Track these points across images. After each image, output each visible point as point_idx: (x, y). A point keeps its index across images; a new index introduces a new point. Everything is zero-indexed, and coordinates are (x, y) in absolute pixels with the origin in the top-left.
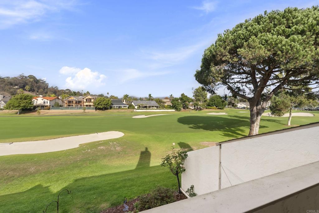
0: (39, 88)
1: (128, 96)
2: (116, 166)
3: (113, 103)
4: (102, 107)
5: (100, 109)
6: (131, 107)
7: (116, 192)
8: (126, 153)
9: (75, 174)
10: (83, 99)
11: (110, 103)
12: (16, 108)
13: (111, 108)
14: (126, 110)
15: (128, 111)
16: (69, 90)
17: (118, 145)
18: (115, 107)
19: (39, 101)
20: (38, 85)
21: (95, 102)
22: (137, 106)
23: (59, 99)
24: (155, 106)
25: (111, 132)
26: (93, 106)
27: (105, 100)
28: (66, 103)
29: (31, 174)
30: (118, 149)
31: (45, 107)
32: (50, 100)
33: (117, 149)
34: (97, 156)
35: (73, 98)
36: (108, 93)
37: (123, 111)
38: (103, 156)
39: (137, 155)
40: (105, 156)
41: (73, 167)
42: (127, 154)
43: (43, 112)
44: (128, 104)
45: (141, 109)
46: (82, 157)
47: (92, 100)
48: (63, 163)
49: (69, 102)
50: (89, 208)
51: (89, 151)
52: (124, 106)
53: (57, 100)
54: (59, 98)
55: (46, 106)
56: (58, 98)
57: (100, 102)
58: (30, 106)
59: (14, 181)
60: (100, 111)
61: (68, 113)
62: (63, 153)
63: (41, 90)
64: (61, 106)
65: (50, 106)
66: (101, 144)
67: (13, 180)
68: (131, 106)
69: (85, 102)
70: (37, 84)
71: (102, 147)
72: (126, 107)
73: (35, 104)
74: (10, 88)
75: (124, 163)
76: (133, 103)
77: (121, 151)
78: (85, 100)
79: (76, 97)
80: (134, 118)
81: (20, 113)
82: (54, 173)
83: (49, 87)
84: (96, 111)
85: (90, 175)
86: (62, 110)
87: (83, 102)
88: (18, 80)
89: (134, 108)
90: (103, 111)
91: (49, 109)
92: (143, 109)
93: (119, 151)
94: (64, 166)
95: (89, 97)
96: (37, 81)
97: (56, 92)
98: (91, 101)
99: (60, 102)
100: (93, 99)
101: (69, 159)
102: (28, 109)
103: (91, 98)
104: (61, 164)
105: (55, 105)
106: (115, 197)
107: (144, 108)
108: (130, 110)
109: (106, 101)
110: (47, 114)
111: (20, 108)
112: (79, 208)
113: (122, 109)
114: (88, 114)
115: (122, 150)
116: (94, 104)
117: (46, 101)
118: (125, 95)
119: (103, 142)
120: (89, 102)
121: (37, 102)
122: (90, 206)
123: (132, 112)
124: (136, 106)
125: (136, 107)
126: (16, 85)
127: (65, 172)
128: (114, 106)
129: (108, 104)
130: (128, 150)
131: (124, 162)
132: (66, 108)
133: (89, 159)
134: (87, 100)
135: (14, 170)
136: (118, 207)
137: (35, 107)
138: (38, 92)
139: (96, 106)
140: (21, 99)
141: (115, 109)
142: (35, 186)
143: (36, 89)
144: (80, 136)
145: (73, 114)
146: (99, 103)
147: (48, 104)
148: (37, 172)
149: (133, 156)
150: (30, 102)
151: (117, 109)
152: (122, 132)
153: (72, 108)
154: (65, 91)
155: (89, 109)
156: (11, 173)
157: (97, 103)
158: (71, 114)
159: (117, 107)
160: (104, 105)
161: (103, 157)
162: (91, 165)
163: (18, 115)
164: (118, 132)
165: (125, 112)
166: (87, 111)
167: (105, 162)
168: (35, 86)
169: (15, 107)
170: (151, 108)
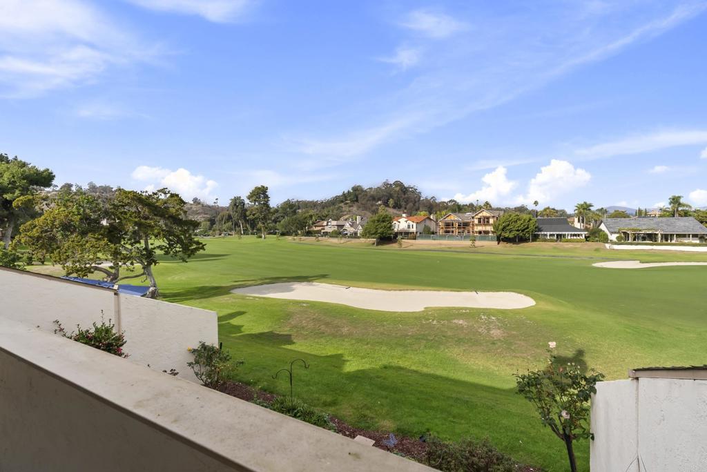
0: (407, 201)
1: (591, 208)
2: (475, 368)
3: (540, 226)
4: (511, 236)
5: (507, 240)
6: (594, 235)
7: (421, 411)
8: (513, 348)
9: (392, 357)
10: (473, 218)
11: (532, 227)
12: (373, 236)
13: (535, 238)
14: (578, 245)
15: (586, 247)
16: (454, 201)
17: (500, 325)
18: (546, 235)
19: (402, 224)
20: (406, 196)
21: (497, 224)
22: (617, 235)
23: (431, 219)
24: (695, 236)
25: (508, 293)
26: (493, 232)
27: (519, 219)
28: (442, 228)
29: (341, 336)
30: (496, 333)
31: (409, 235)
32: (417, 223)
33: (492, 332)
34: (444, 336)
35: (453, 218)
36: (536, 203)
37: (570, 245)
38: (456, 339)
39: (539, 361)
40: (459, 342)
41: (396, 343)
42: (514, 351)
43: (406, 242)
44: (586, 229)
45: (631, 244)
46: (418, 330)
47: (491, 221)
48: (386, 333)
49: (448, 225)
50: (365, 416)
51: (435, 322)
52: (573, 233)
53: (428, 223)
54: (432, 217)
55: (411, 233)
56: (429, 218)
57: (508, 225)
58: (390, 232)
59: (322, 339)
60: (509, 245)
61: (443, 246)
62: (393, 315)
63: (411, 204)
64: (433, 233)
65: (416, 233)
66: (462, 314)
67: (322, 337)
68: (597, 235)
69: (477, 225)
70: (405, 194)
71: (461, 322)
72: (579, 235)
73: (396, 230)
74: (372, 205)
75: (496, 369)
76: (603, 227)
77: (500, 340)
78: (476, 221)
79: (460, 214)
80: (599, 268)
81: (378, 244)
82: (367, 344)
83: (422, 199)
84: (498, 243)
85: (413, 368)
86: (434, 240)
87: (473, 225)
88: (382, 190)
89: (606, 240)
90: (515, 245)
91: (415, 238)
92: (640, 242)
93: (495, 339)
94: (385, 339)
95: (485, 214)
96: (404, 190)
97: (432, 207)
98: (488, 222)
99: (433, 226)
100: (494, 217)
101: (397, 328)
102: (387, 237)
103: (488, 215)
104: (382, 334)
105: (424, 230)
106: (413, 419)
107: (644, 239)
108: (592, 245)
109: (522, 222)
110: (411, 248)
111: (377, 236)
112: (352, 407)
113: (567, 241)
114: (479, 251)
115: (502, 339)
116: (494, 228)
117: (411, 223)
118: (582, 205)
119: (468, 311)
120: (485, 225)
121: (398, 225)
122: (367, 412)
123: (597, 250)
124: (612, 233)
125: (613, 237)
126: (379, 199)
127: (382, 349)
128: (543, 233)
129: (528, 228)
130: (518, 342)
131: (496, 366)
132: (442, 237)
133: (429, 337)
134: (480, 219)
135: (327, 324)
136: (406, 439)
137: (396, 234)
138: (406, 208)
139: (499, 233)
140: (378, 221)
141: (545, 240)
142: (336, 355)
143: (403, 204)
144: (442, 293)
145: (452, 250)
146: (504, 227)
147: (414, 230)
148: (350, 335)
149: (528, 359)
150: (389, 225)
151: (552, 241)
152: (532, 297)
153: (452, 237)
154: (447, 204)
155: (482, 239)
156: (323, 327)
157: (501, 227)
158: (448, 249)
159: (551, 235)
160: (518, 230)
161: (456, 341)
162: (426, 351)
163: (375, 247)
164: (522, 295)
165: (575, 250)
166: (478, 243)
167: (454, 352)
168: (401, 199)
169: (372, 234)
170: (673, 242)
